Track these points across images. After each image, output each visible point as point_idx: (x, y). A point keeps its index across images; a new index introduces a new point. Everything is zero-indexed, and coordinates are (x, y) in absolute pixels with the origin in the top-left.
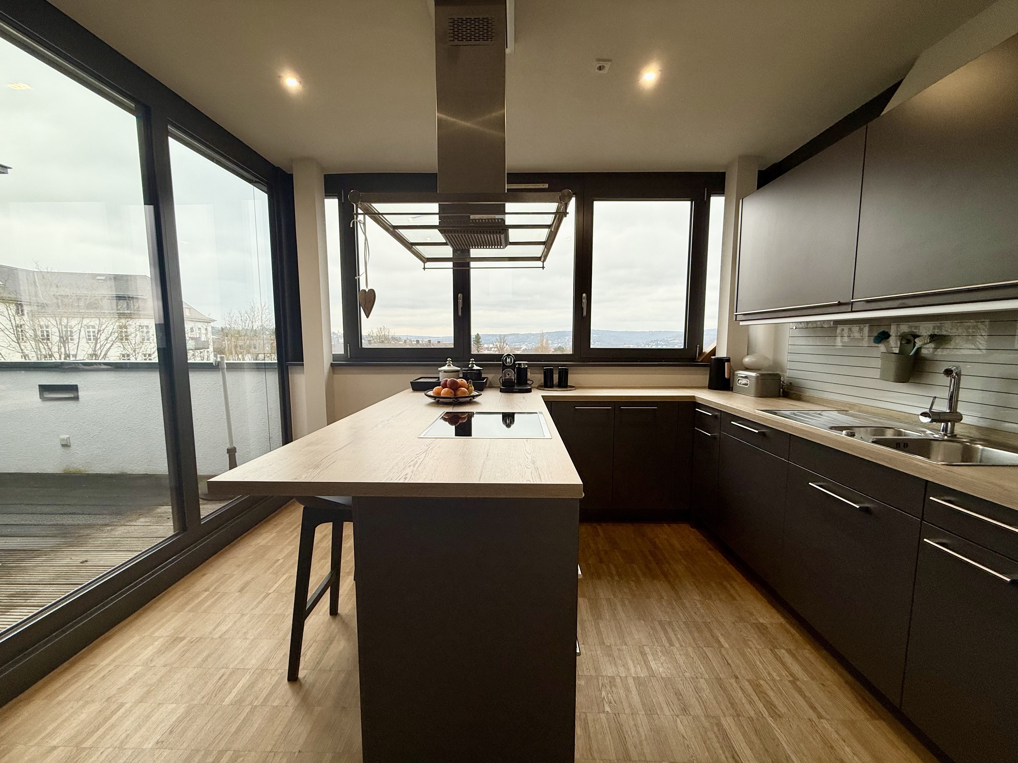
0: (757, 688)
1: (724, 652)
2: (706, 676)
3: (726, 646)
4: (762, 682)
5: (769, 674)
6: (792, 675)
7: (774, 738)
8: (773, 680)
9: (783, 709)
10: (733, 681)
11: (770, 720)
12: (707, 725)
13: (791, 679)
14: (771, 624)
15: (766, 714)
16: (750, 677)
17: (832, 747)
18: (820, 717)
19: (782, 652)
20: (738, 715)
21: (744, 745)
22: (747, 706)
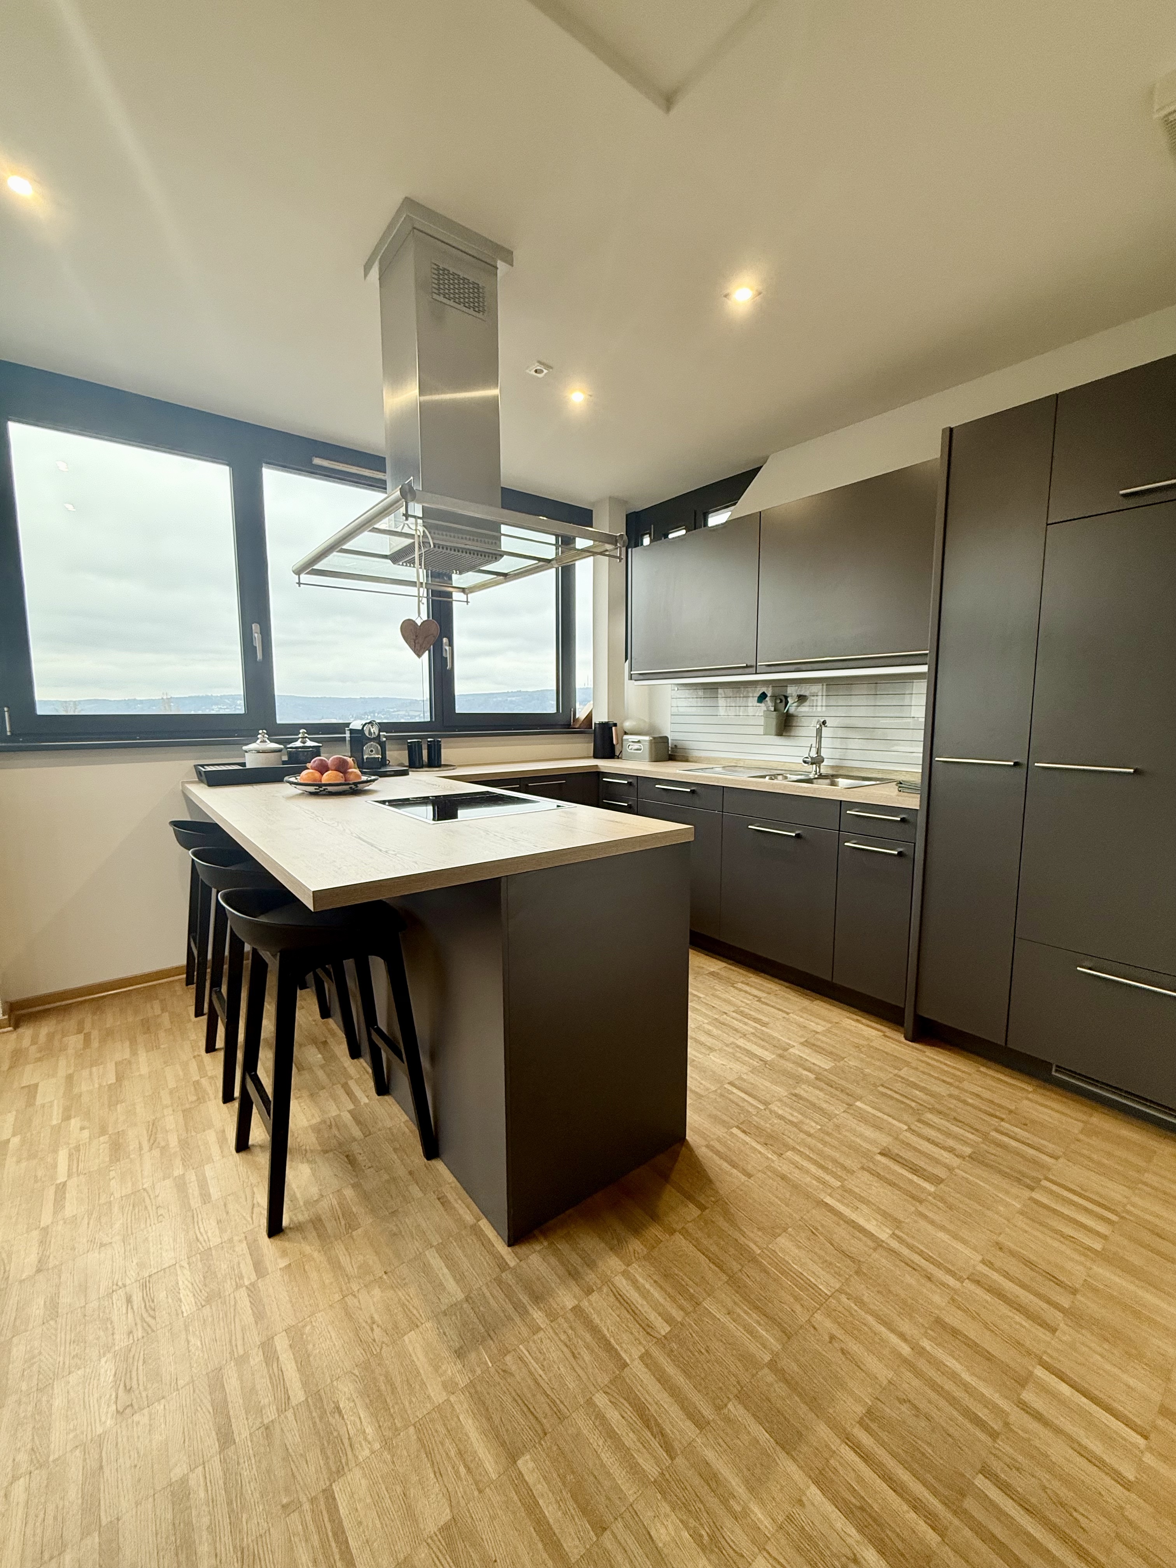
0: (742, 1013)
1: (704, 1001)
2: (706, 1021)
3: (702, 996)
4: (742, 1009)
5: (742, 1001)
6: (756, 996)
7: (774, 1038)
8: (747, 1004)
9: (765, 1019)
10: (725, 1016)
11: (763, 1028)
12: (731, 1050)
13: (757, 999)
14: (720, 969)
15: (759, 1027)
16: (733, 1009)
17: (805, 1027)
18: (788, 1014)
19: (740, 985)
20: (745, 1035)
21: (760, 1050)
22: (745, 1027)
